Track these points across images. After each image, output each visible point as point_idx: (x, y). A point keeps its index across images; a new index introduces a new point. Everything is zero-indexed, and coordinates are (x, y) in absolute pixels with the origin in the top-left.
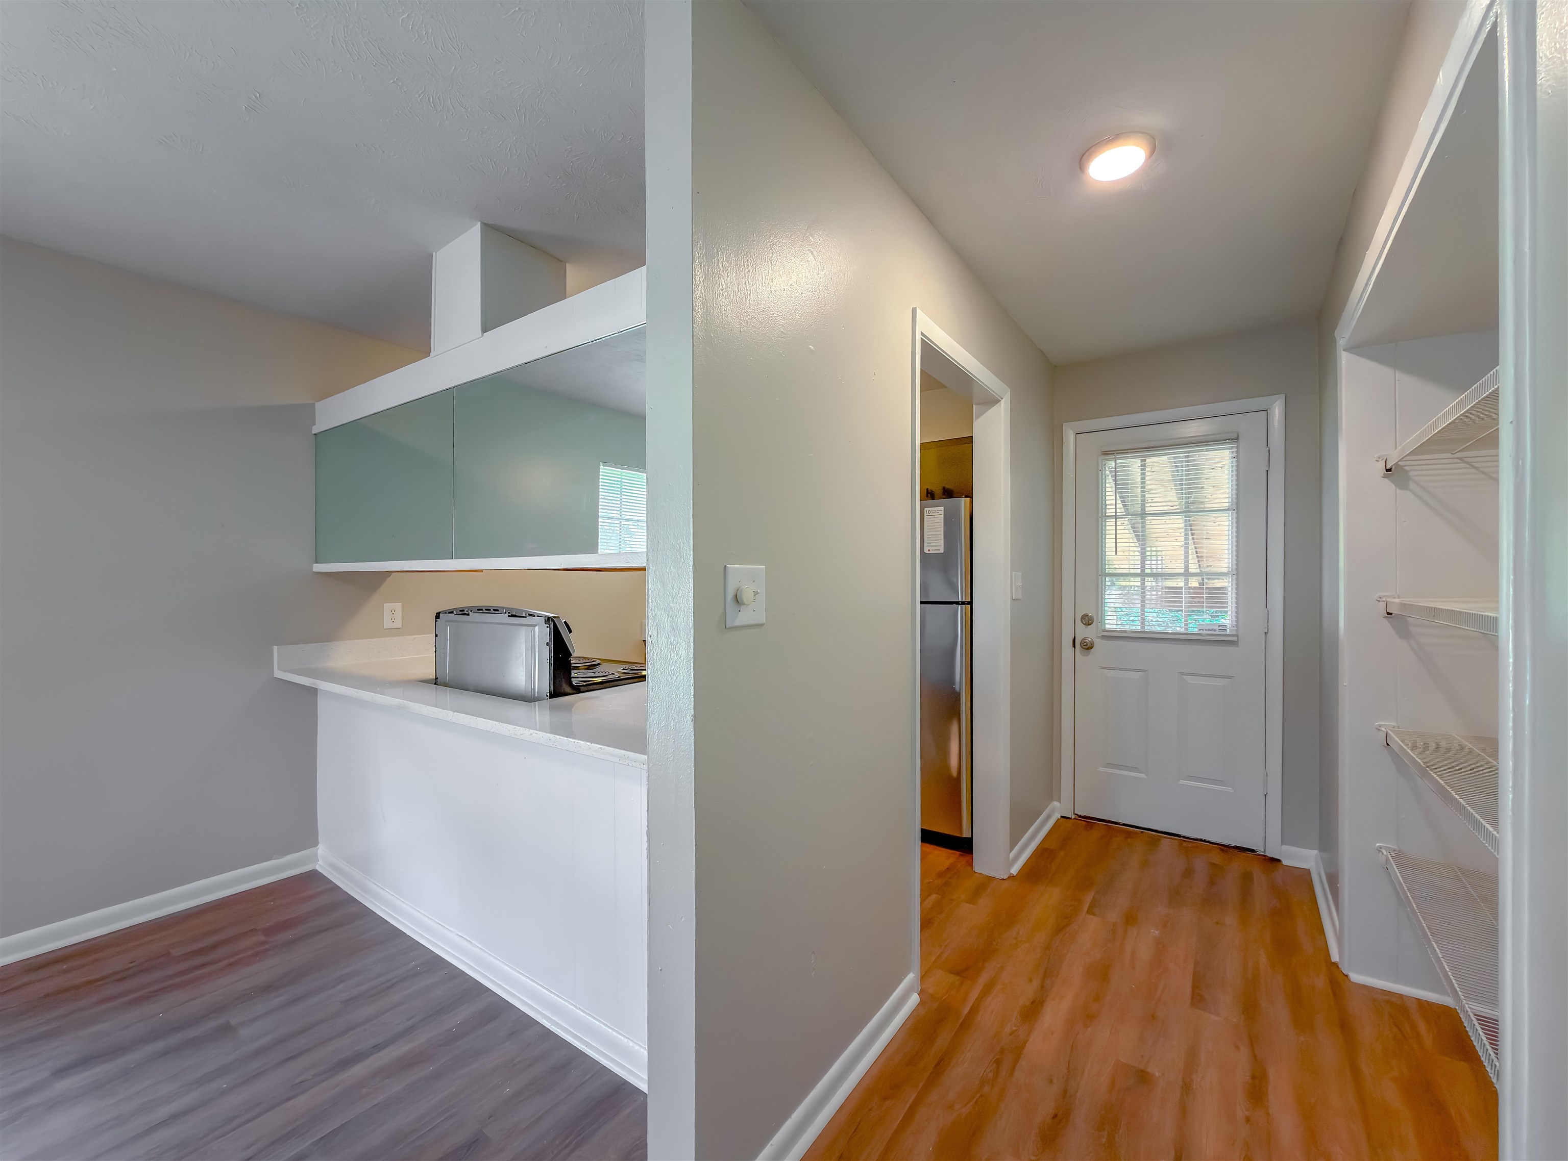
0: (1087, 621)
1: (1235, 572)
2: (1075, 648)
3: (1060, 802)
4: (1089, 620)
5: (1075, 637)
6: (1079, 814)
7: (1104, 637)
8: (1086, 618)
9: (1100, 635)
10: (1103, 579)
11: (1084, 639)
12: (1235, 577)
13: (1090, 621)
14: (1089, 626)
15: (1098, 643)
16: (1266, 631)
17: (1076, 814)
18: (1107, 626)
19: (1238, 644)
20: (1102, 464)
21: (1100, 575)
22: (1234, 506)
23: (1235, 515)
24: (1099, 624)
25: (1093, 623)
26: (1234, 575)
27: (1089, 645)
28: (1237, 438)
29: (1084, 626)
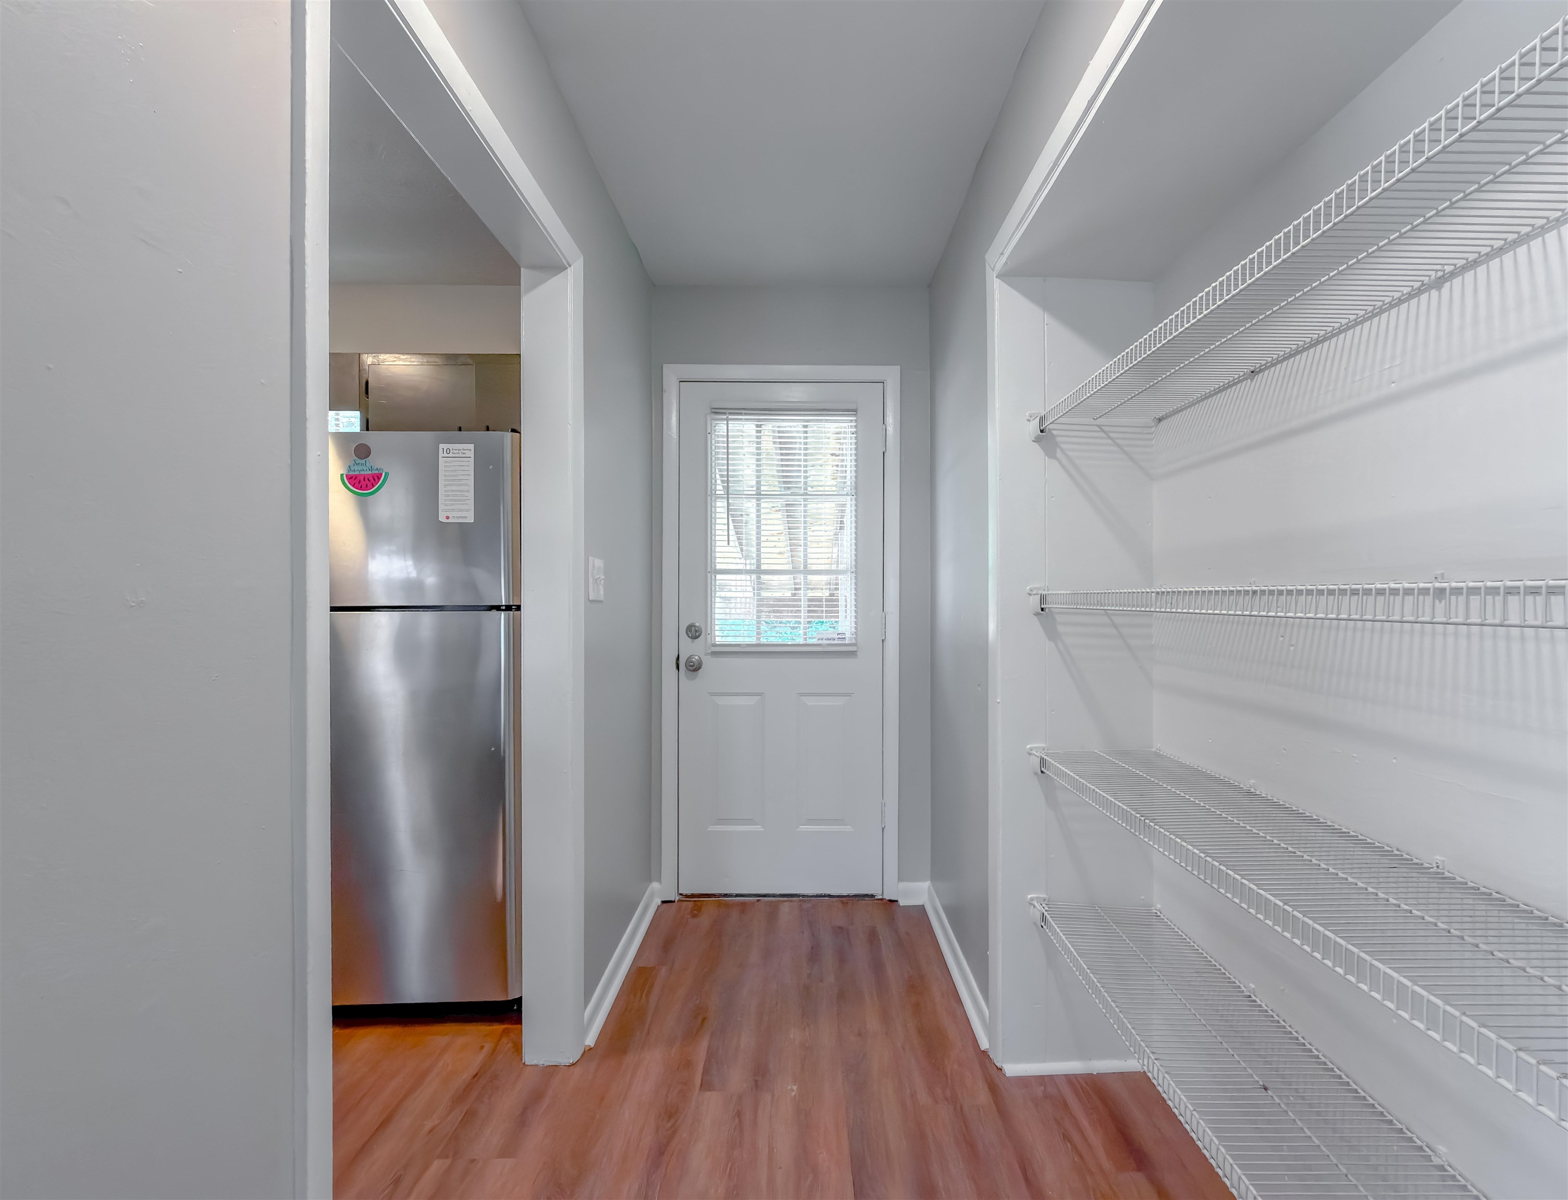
0: (694, 633)
1: (854, 569)
2: (678, 668)
3: (659, 881)
4: (696, 631)
5: (678, 655)
6: (684, 892)
7: (714, 654)
8: (692, 629)
9: (710, 651)
10: (713, 577)
11: (690, 657)
12: (854, 575)
13: (697, 634)
14: (696, 640)
15: (708, 662)
16: (884, 638)
17: (681, 894)
18: (717, 638)
19: (856, 655)
20: (711, 425)
21: (709, 572)
22: (853, 492)
23: (854, 502)
24: (709, 636)
25: (701, 636)
26: (853, 572)
27: (696, 664)
28: (856, 411)
29: (691, 639)
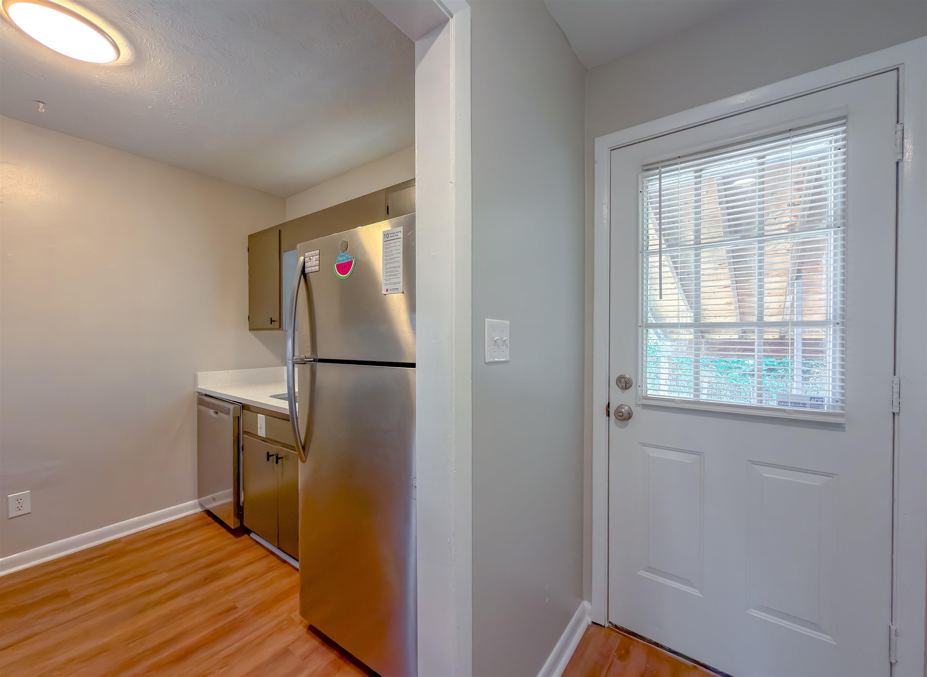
0: (625, 383)
1: (839, 320)
2: (609, 416)
3: (590, 601)
4: (627, 382)
5: (609, 403)
6: (614, 622)
7: (645, 406)
8: (623, 380)
9: (640, 403)
10: (645, 331)
11: (620, 407)
12: (839, 327)
13: (628, 385)
14: (626, 390)
15: (637, 412)
16: (896, 410)
17: (610, 622)
18: (649, 392)
19: (844, 428)
20: (643, 184)
21: (640, 326)
22: (839, 222)
23: (840, 235)
24: (640, 388)
25: (632, 387)
26: (838, 324)
27: (626, 414)
28: (845, 117)
29: (620, 390)
